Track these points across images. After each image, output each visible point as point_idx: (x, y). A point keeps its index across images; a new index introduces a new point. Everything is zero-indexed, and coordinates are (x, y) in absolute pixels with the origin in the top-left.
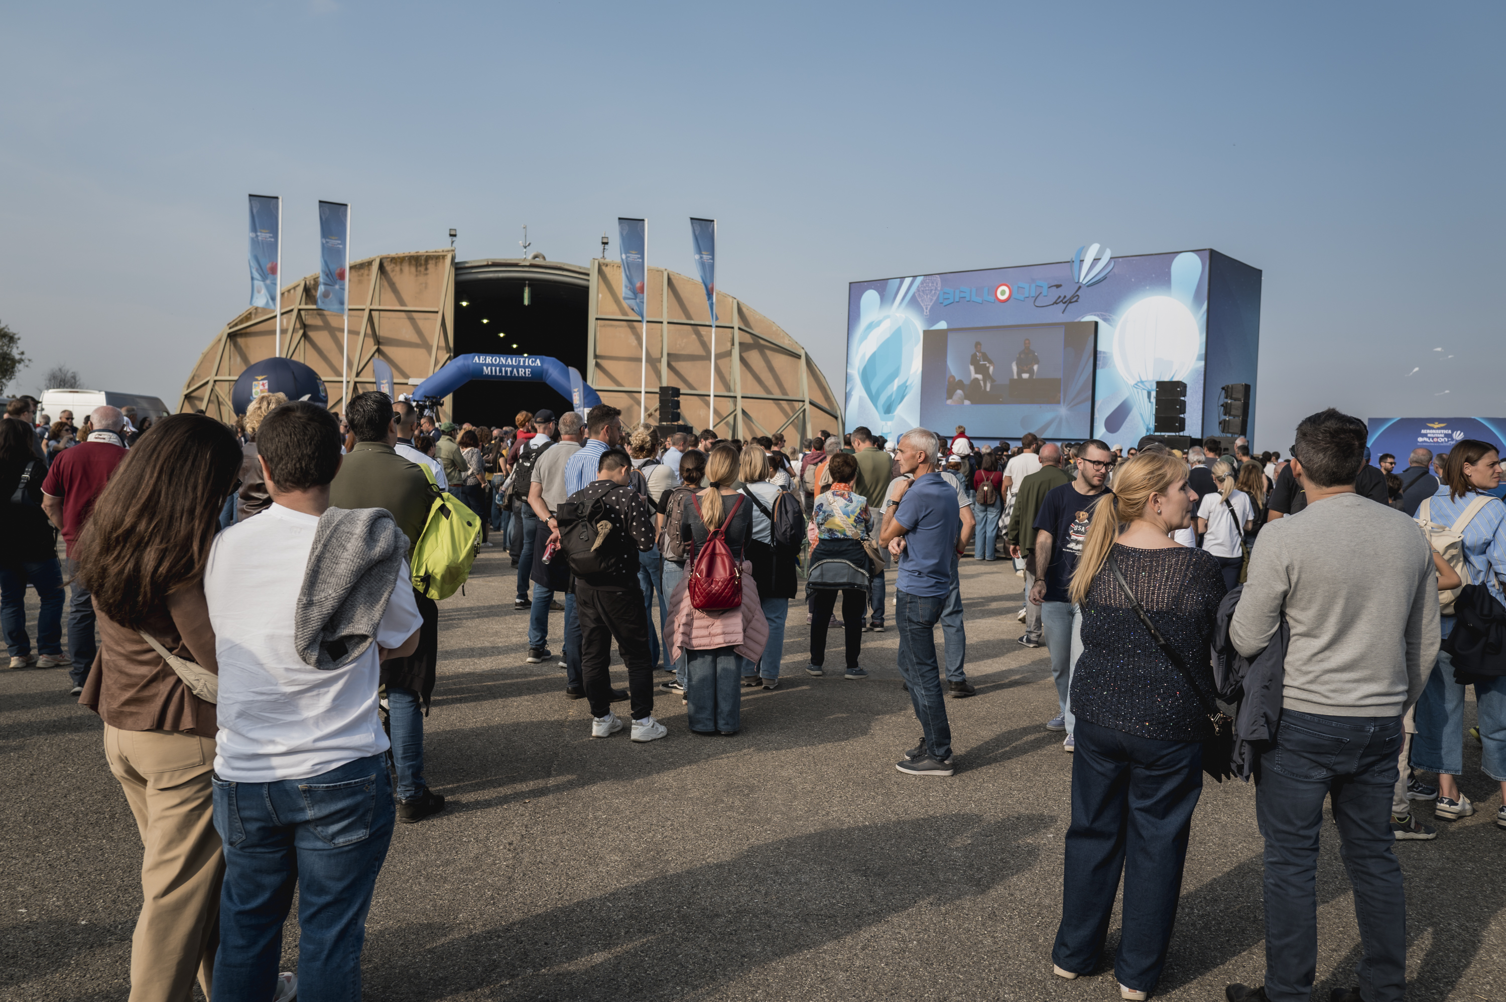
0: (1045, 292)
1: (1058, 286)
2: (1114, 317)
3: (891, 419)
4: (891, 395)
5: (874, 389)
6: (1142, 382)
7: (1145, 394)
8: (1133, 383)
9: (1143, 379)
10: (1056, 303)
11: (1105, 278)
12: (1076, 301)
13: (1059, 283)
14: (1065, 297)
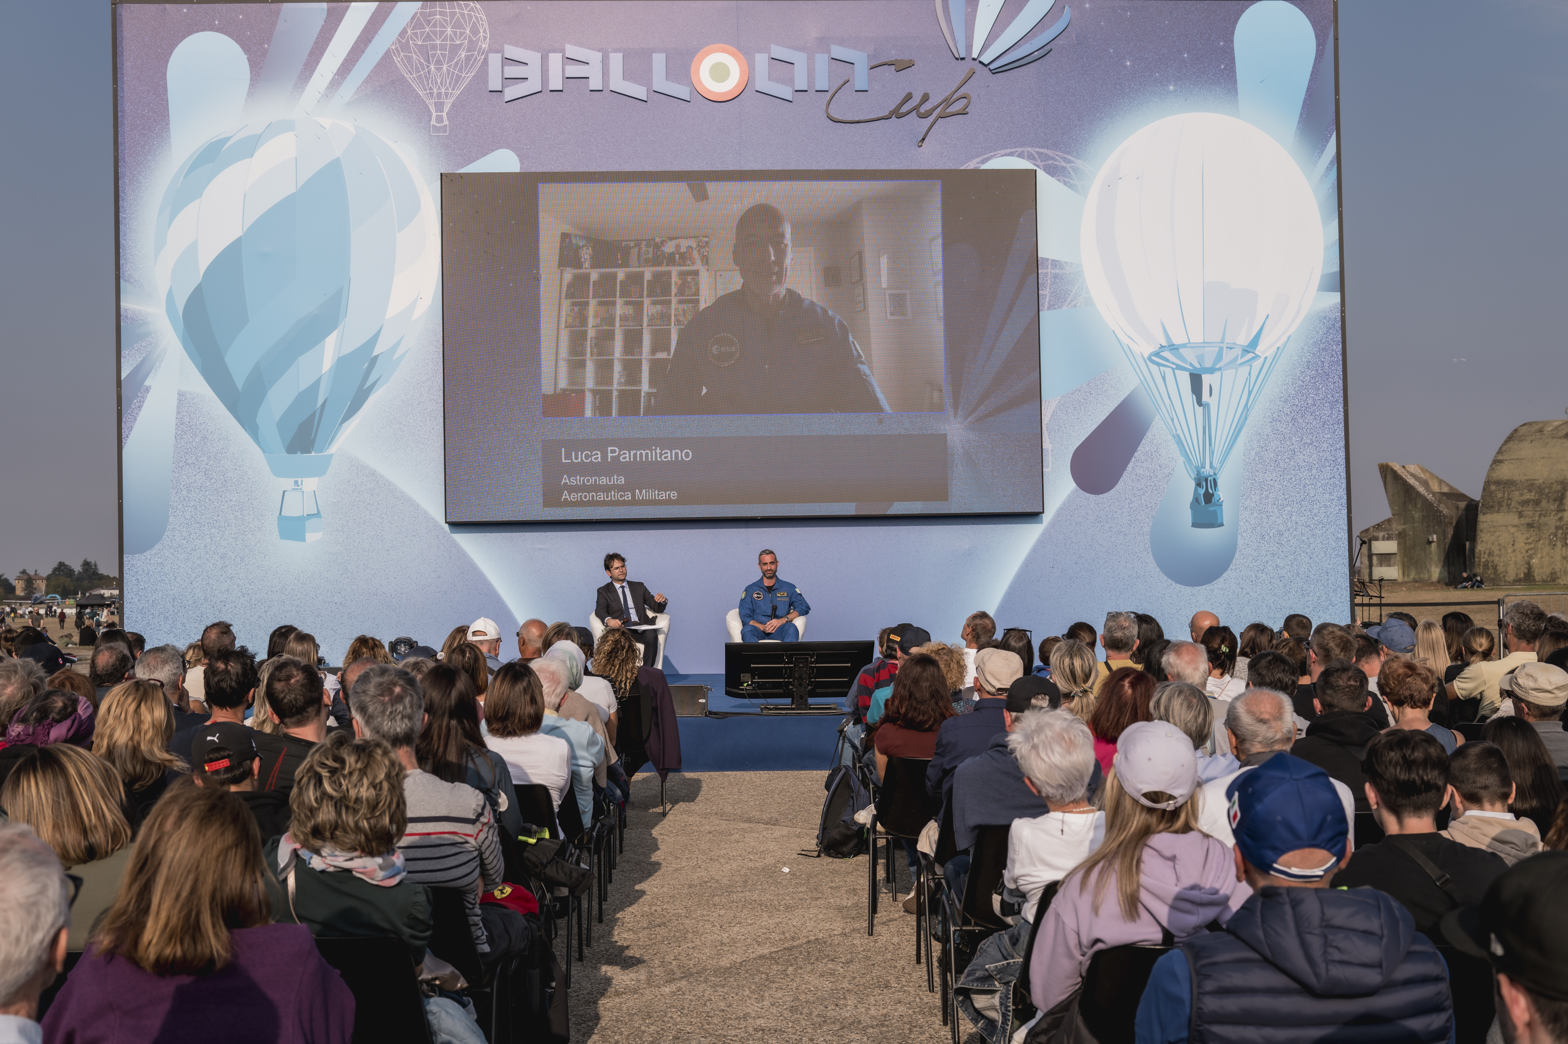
0: (861, 78)
1: (901, 66)
2: (1079, 163)
3: (319, 470)
4: (315, 387)
5: (239, 370)
6: (1173, 348)
7: (1185, 379)
8: (1147, 349)
9: (1177, 341)
10: (897, 113)
11: (1044, 53)
12: (963, 113)
13: (905, 57)
14: (926, 98)
